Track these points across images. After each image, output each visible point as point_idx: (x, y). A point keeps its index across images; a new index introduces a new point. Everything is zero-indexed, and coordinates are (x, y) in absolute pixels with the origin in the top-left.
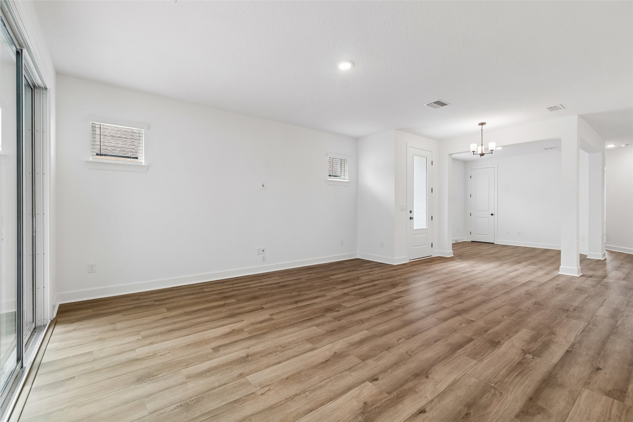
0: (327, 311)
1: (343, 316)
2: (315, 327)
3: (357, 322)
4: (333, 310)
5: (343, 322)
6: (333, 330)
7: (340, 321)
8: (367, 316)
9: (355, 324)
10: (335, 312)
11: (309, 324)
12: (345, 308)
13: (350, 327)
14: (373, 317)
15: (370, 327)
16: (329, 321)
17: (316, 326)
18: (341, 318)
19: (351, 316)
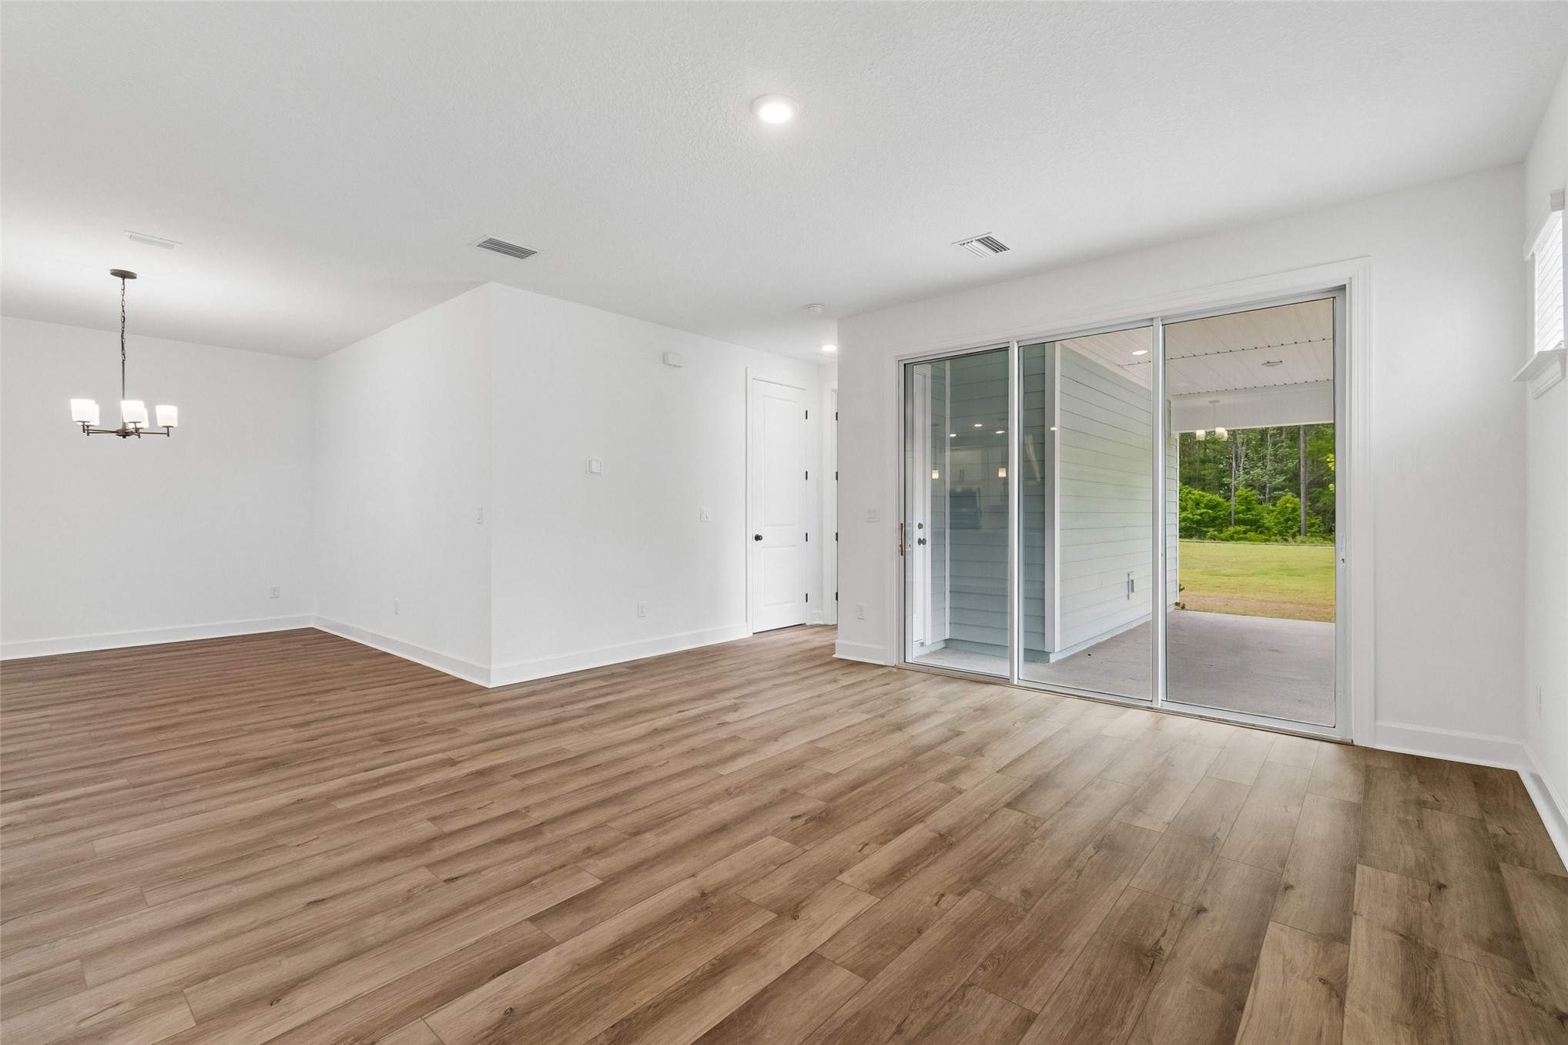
0: (827, 815)
1: (777, 804)
2: (833, 771)
3: (742, 790)
4: (811, 820)
5: (774, 788)
6: (791, 771)
7: (783, 790)
8: (714, 810)
9: (747, 786)
10: (804, 814)
11: (849, 778)
12: (778, 830)
13: (758, 778)
14: (699, 808)
15: (713, 782)
16: (807, 786)
17: (831, 774)
18: (783, 796)
19: (757, 804)
